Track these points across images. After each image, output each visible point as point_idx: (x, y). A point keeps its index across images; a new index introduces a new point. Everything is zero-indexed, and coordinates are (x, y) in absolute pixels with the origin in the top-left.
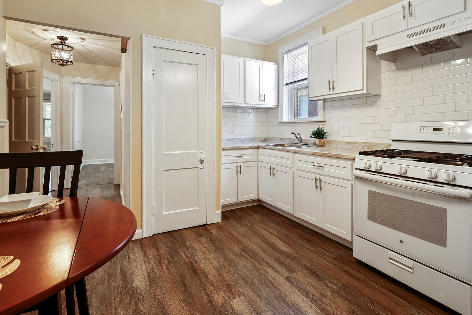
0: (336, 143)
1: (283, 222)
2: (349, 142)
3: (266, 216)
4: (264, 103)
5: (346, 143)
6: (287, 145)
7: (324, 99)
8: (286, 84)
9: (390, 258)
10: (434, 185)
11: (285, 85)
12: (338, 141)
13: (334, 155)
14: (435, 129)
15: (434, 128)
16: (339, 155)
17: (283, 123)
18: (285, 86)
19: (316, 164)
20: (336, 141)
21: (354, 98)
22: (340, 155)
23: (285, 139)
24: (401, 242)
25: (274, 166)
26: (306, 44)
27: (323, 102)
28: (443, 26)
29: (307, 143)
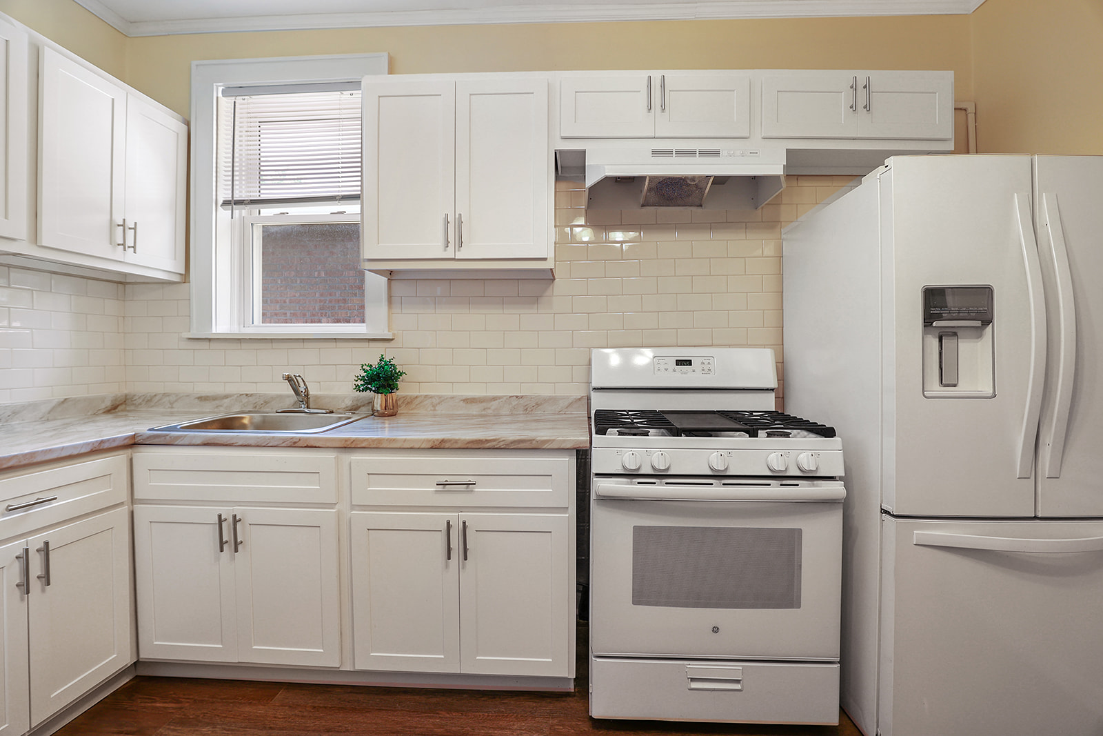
0: (432, 403)
1: (297, 712)
2: (474, 399)
3: (208, 724)
4: (130, 256)
5: (464, 400)
6: (251, 418)
7: (391, 272)
8: (226, 203)
9: (693, 680)
10: (781, 485)
11: (220, 202)
12: (440, 397)
13: (514, 442)
14: (679, 363)
15: (677, 360)
16: (530, 440)
17: (210, 340)
18: (220, 208)
19: (442, 479)
20: (432, 397)
21: (484, 280)
22: (534, 442)
23: (226, 397)
24: (715, 630)
25: (238, 510)
26: (354, 85)
27: (387, 279)
28: (715, 153)
29: (331, 409)
